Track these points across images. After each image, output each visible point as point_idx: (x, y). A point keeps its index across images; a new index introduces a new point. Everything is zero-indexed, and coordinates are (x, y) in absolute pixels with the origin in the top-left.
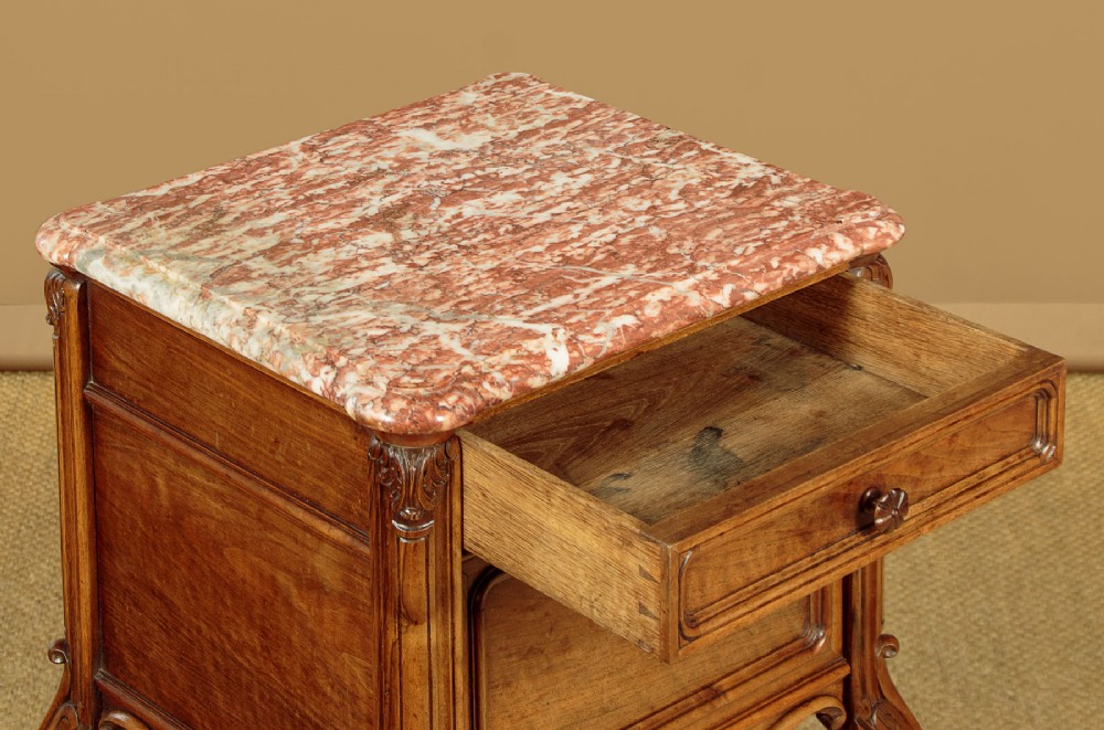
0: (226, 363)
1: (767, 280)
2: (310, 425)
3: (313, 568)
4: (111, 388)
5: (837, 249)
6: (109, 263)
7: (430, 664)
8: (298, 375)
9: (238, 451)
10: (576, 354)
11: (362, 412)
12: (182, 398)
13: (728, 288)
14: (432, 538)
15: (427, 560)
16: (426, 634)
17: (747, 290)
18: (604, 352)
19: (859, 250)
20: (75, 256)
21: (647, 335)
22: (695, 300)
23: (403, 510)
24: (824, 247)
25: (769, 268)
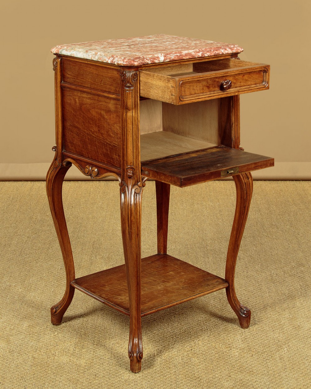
0: (91, 66)
1: (210, 53)
2: (109, 74)
3: (109, 107)
4: (67, 82)
5: (227, 50)
6: (66, 50)
7: (133, 120)
8: (105, 60)
9: (93, 86)
10: (165, 58)
11: (118, 62)
12: (82, 78)
13: (201, 53)
14: (133, 91)
15: (132, 96)
16: (132, 113)
17: (205, 54)
18: (172, 59)
19: (232, 51)
20: (59, 51)
21: (182, 57)
22: (193, 54)
23: (127, 84)
24: (224, 50)
25: (211, 51)
